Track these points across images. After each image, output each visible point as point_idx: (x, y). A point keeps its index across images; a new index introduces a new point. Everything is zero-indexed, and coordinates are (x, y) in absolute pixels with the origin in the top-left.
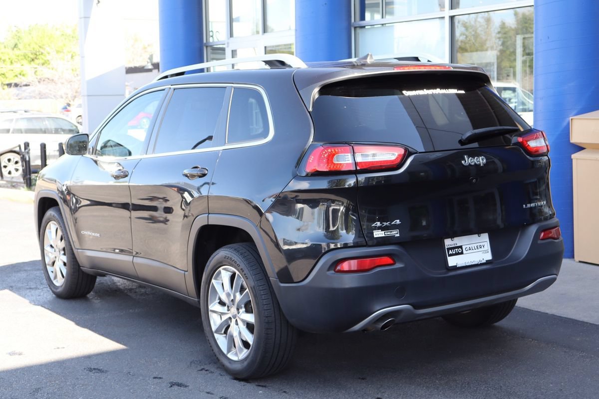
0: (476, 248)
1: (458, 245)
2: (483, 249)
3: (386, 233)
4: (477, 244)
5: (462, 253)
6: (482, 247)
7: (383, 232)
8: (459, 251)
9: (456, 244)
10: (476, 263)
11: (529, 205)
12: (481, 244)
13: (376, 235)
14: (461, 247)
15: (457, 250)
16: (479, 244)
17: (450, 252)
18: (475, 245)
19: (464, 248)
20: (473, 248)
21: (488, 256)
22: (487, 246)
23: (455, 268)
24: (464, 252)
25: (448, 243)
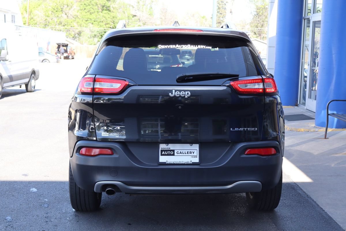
0: (186, 153)
1: (171, 149)
2: (192, 154)
3: (110, 134)
4: (188, 151)
5: (173, 155)
6: (192, 153)
7: (108, 133)
8: (171, 153)
9: (170, 148)
10: (184, 163)
11: (236, 129)
12: (192, 151)
13: (103, 134)
14: (173, 151)
15: (169, 152)
16: (189, 151)
17: (163, 153)
18: (186, 151)
19: (176, 152)
20: (184, 153)
21: (197, 160)
22: (197, 153)
23: (164, 164)
24: (176, 154)
25: (162, 146)
